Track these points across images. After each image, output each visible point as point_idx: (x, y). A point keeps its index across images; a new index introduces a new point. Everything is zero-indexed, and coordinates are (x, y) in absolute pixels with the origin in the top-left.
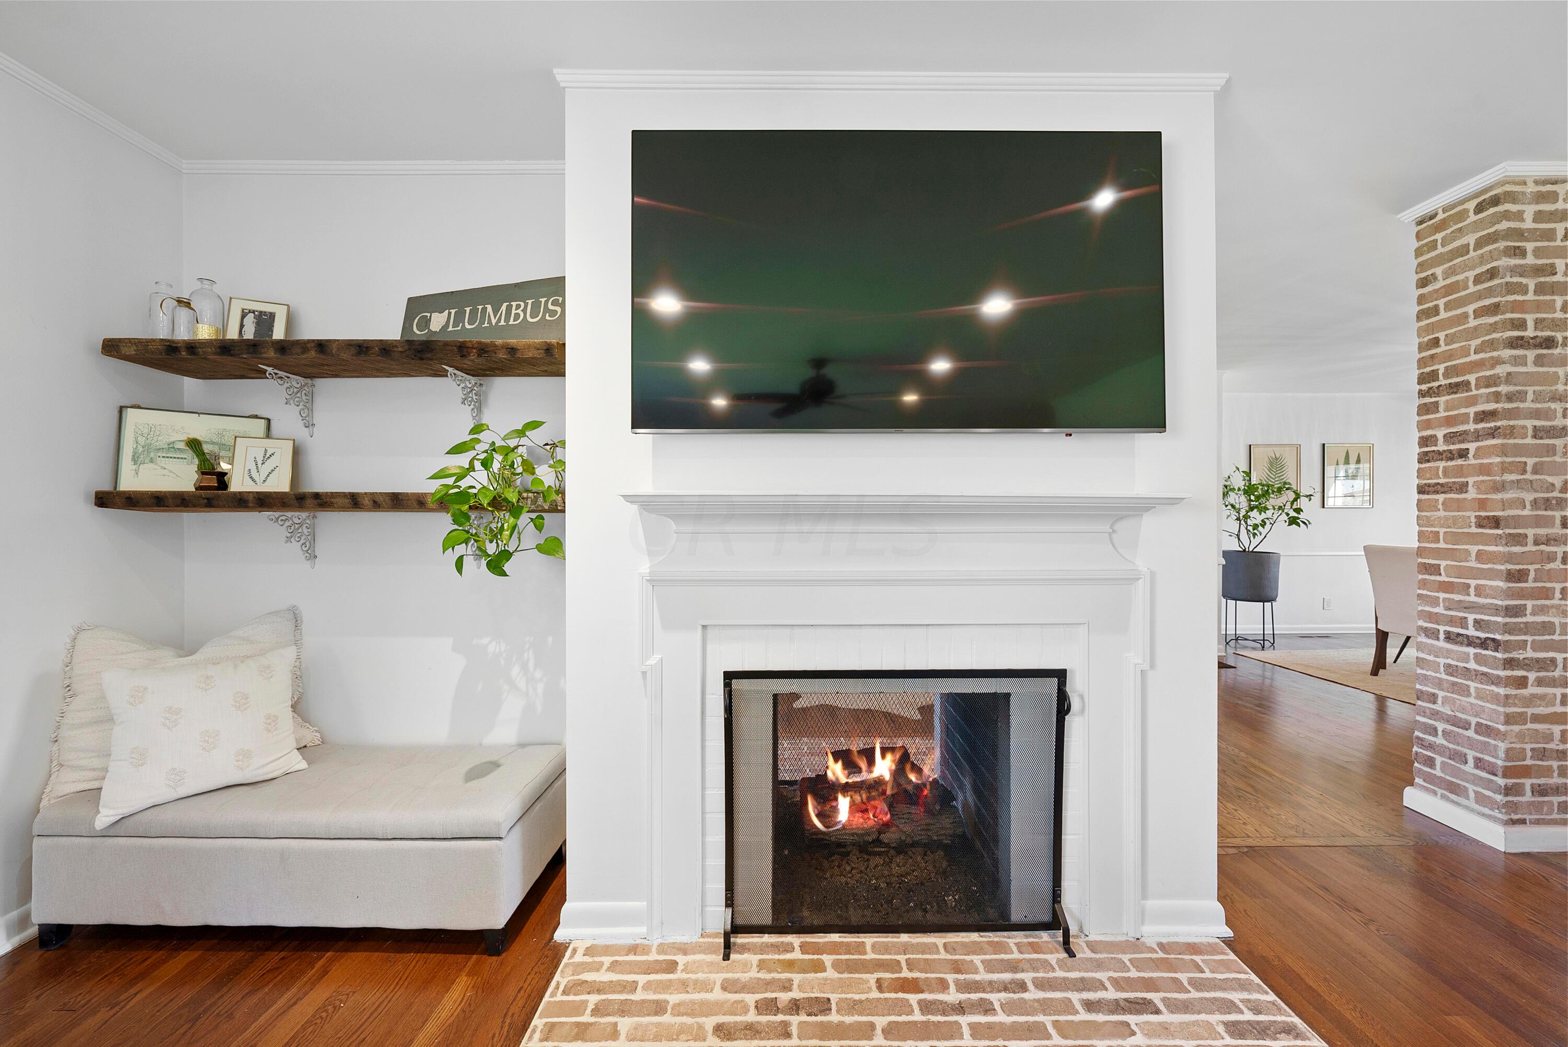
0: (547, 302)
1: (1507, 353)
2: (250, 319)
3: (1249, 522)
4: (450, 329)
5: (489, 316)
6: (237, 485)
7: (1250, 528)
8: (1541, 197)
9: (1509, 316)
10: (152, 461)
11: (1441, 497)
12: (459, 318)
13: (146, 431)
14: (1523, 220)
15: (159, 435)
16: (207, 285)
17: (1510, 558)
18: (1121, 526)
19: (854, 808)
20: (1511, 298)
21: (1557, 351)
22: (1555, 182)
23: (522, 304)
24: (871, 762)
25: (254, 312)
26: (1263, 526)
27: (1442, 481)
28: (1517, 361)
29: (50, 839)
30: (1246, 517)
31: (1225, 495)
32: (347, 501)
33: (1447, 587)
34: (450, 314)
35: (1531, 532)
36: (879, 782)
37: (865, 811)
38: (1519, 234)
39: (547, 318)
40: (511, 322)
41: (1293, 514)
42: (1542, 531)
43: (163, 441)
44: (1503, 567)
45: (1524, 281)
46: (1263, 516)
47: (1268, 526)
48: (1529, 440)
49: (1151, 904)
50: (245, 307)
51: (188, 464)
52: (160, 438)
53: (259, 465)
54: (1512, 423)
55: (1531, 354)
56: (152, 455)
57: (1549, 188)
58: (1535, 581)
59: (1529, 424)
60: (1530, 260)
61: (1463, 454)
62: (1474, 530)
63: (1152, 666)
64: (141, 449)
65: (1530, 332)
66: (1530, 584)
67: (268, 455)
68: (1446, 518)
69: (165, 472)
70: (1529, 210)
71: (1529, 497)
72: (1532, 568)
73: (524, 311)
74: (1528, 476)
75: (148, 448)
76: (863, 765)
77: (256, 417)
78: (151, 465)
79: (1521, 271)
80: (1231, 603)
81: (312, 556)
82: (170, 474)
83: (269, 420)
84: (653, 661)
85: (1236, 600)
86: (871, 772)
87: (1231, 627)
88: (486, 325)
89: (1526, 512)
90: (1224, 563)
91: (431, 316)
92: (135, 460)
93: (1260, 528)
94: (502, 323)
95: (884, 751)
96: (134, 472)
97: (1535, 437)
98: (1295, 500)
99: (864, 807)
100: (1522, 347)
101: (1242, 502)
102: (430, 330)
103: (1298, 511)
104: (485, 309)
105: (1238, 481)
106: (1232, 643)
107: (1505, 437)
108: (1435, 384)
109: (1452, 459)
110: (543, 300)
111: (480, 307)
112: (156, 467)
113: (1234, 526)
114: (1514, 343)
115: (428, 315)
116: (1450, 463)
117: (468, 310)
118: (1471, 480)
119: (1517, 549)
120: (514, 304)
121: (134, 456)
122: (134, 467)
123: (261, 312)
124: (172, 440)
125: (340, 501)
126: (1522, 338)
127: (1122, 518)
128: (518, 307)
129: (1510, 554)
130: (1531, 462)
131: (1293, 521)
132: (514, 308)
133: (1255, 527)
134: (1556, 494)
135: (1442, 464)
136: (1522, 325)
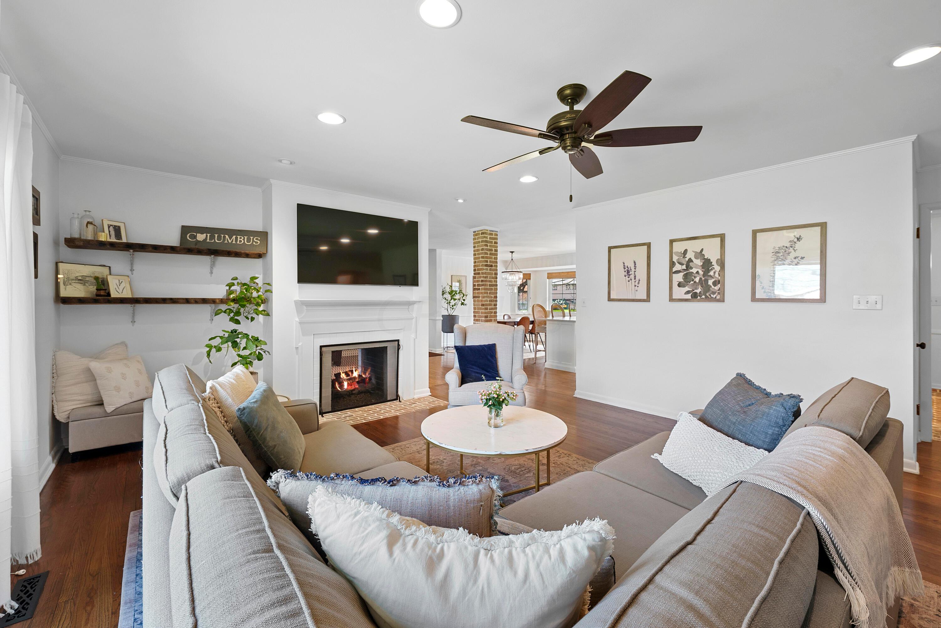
0: (253, 239)
1: (485, 268)
2: (111, 228)
3: (451, 304)
4: (208, 241)
5: (227, 239)
6: (114, 294)
7: (451, 306)
8: (491, 234)
9: (485, 259)
10: (70, 284)
12: (212, 237)
13: (67, 272)
14: (487, 239)
15: (72, 274)
16: (88, 213)
17: (485, 313)
18: (410, 307)
19: (348, 385)
20: (486, 255)
21: (493, 268)
22: (492, 231)
23: (242, 237)
24: (352, 373)
25: (112, 226)
26: (455, 306)
27: (477, 295)
28: (487, 269)
29: (77, 422)
30: (450, 302)
31: (443, 294)
32: (184, 301)
34: (207, 236)
35: (489, 307)
36: (355, 378)
37: (352, 385)
38: (486, 241)
39: (254, 243)
40: (238, 243)
41: (463, 301)
42: (491, 307)
43: (73, 276)
44: (484, 315)
45: (488, 252)
46: (455, 302)
47: (456, 306)
48: (488, 287)
49: (416, 391)
50: (109, 224)
51: (83, 285)
52: (72, 275)
53: (119, 286)
54: (486, 283)
55: (489, 268)
56: (70, 282)
57: (491, 232)
58: (490, 318)
59: (489, 283)
60: (489, 247)
63: (416, 338)
64: (66, 280)
65: (489, 263)
66: (489, 319)
67: (120, 282)
69: (76, 289)
70: (489, 236)
71: (488, 299)
72: (489, 315)
73: (244, 240)
74: (488, 295)
75: (68, 279)
76: (350, 374)
77: (104, 266)
78: (70, 286)
79: (487, 250)
80: (446, 334)
81: (133, 322)
82: (78, 290)
83: (110, 267)
84: (300, 344)
85: (447, 333)
86: (352, 375)
87: (445, 344)
88: (226, 242)
89: (488, 303)
90: (442, 319)
91: (196, 235)
92: (64, 284)
93: (454, 306)
94: (234, 242)
95: (356, 370)
96: (64, 289)
97: (489, 286)
98: (463, 296)
99: (351, 384)
100: (487, 266)
101: (448, 296)
102: (196, 240)
103: (464, 300)
104: (224, 237)
105: (448, 290)
106: (446, 349)
107: (485, 286)
110: (252, 238)
111: (222, 235)
112: (72, 286)
113: (446, 305)
114: (486, 265)
115: (195, 234)
117: (216, 235)
119: (486, 311)
120: (239, 237)
121: (64, 282)
122: (64, 287)
123: (115, 226)
124: (77, 275)
125: (181, 301)
126: (487, 264)
127: (410, 305)
128: (241, 238)
129: (485, 312)
130: (489, 292)
131: (462, 304)
132: (239, 238)
133: (453, 306)
134: (493, 299)
136: (487, 262)
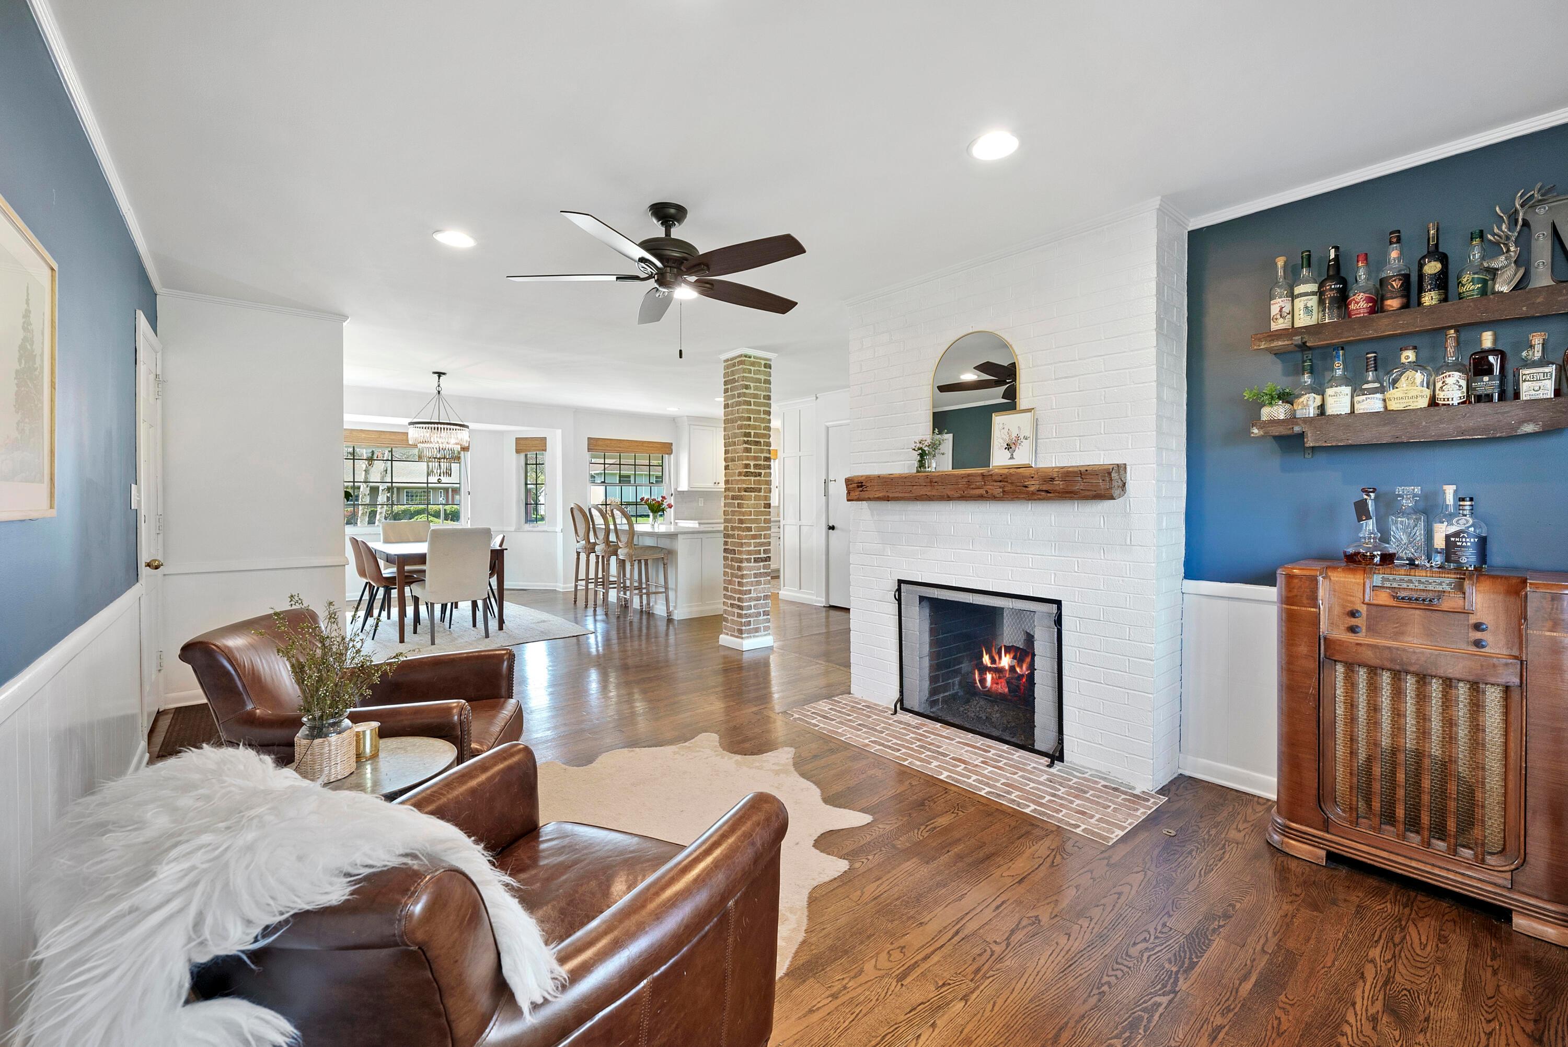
11: (753, 494)
33: (754, 537)
61: (760, 475)
62: (763, 509)
68: (754, 504)
108: (749, 439)
109: (756, 476)
116: (756, 478)
118: (763, 487)
135: (753, 478)
